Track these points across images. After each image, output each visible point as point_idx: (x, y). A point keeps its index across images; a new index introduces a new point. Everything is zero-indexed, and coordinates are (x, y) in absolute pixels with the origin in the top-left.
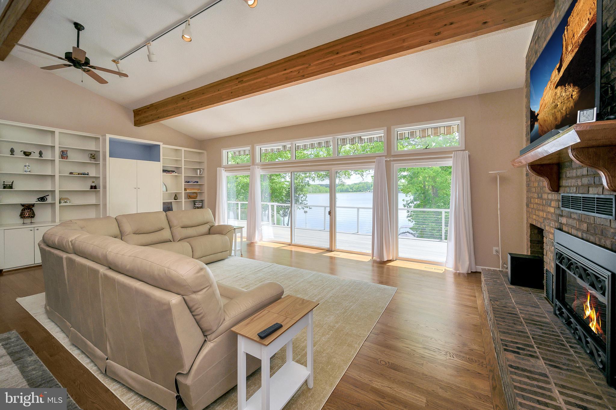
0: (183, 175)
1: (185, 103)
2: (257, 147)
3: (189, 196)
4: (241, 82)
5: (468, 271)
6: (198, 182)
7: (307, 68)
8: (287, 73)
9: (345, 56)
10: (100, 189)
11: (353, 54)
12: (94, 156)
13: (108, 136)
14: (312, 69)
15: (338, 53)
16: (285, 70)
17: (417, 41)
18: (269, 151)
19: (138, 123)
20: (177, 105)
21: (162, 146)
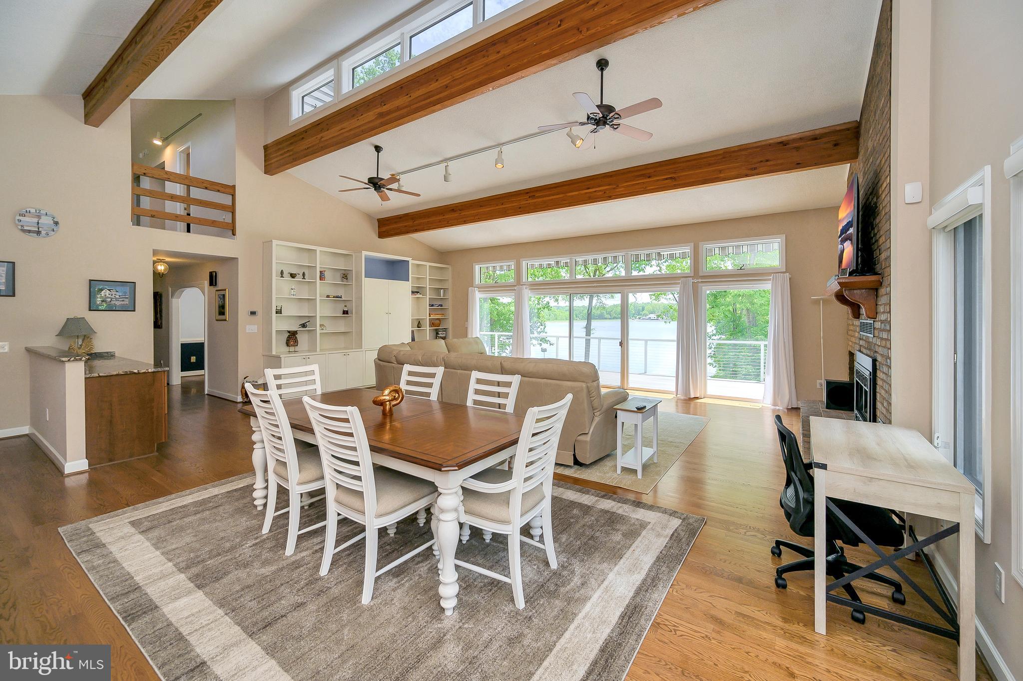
0: (428, 297)
1: (456, 215)
2: (524, 262)
3: (432, 324)
4: (533, 197)
5: (788, 406)
6: (441, 306)
7: (614, 188)
8: (591, 193)
9: (658, 180)
10: (352, 314)
11: (666, 179)
12: (345, 276)
13: (364, 253)
14: (620, 190)
15: (649, 177)
16: (588, 189)
17: (733, 173)
18: (536, 266)
19: (382, 235)
20: (443, 217)
21: (411, 262)
